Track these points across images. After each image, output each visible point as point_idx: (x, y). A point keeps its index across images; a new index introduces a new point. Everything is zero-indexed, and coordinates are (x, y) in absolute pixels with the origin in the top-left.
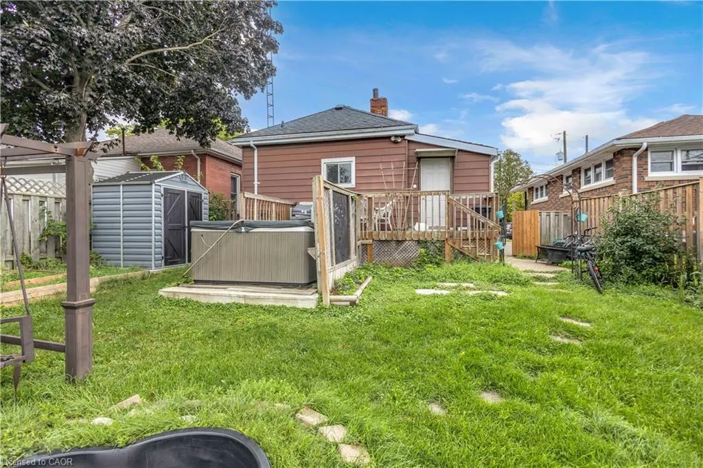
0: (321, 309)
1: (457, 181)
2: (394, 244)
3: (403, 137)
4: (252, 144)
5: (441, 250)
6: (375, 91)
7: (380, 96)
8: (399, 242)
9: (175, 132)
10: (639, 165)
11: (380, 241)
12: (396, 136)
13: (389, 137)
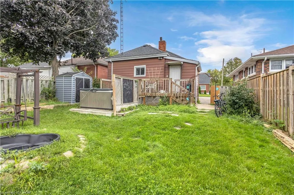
0: (113, 117)
1: (183, 74)
2: (152, 98)
3: (163, 57)
4: (110, 61)
5: (168, 100)
6: (161, 38)
7: (163, 40)
8: (154, 97)
9: (85, 57)
10: (265, 67)
11: (148, 96)
12: (160, 57)
13: (157, 58)
